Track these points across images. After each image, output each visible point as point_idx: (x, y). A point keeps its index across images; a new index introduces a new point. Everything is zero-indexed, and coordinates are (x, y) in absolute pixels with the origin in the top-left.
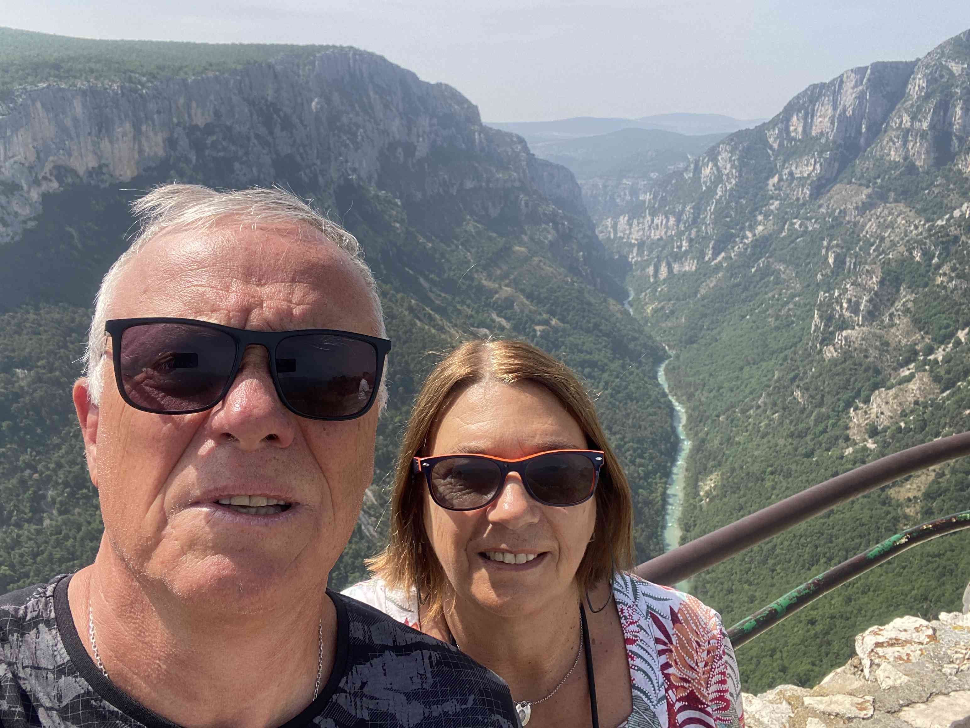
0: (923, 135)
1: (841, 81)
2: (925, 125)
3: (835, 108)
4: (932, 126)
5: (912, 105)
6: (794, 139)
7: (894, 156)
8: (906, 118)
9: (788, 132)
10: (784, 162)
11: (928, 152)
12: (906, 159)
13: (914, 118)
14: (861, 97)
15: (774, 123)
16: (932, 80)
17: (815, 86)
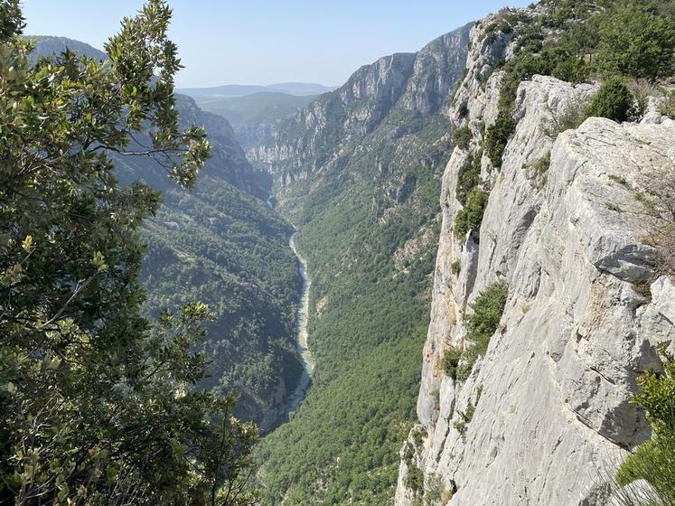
0: (423, 96)
1: (377, 64)
2: (424, 90)
3: (376, 80)
4: (427, 91)
5: (416, 78)
6: (356, 98)
7: (409, 107)
8: (414, 86)
9: (353, 94)
10: (352, 112)
11: (426, 105)
12: (415, 109)
13: (417, 86)
14: (389, 74)
15: (344, 87)
16: (425, 64)
17: (364, 66)
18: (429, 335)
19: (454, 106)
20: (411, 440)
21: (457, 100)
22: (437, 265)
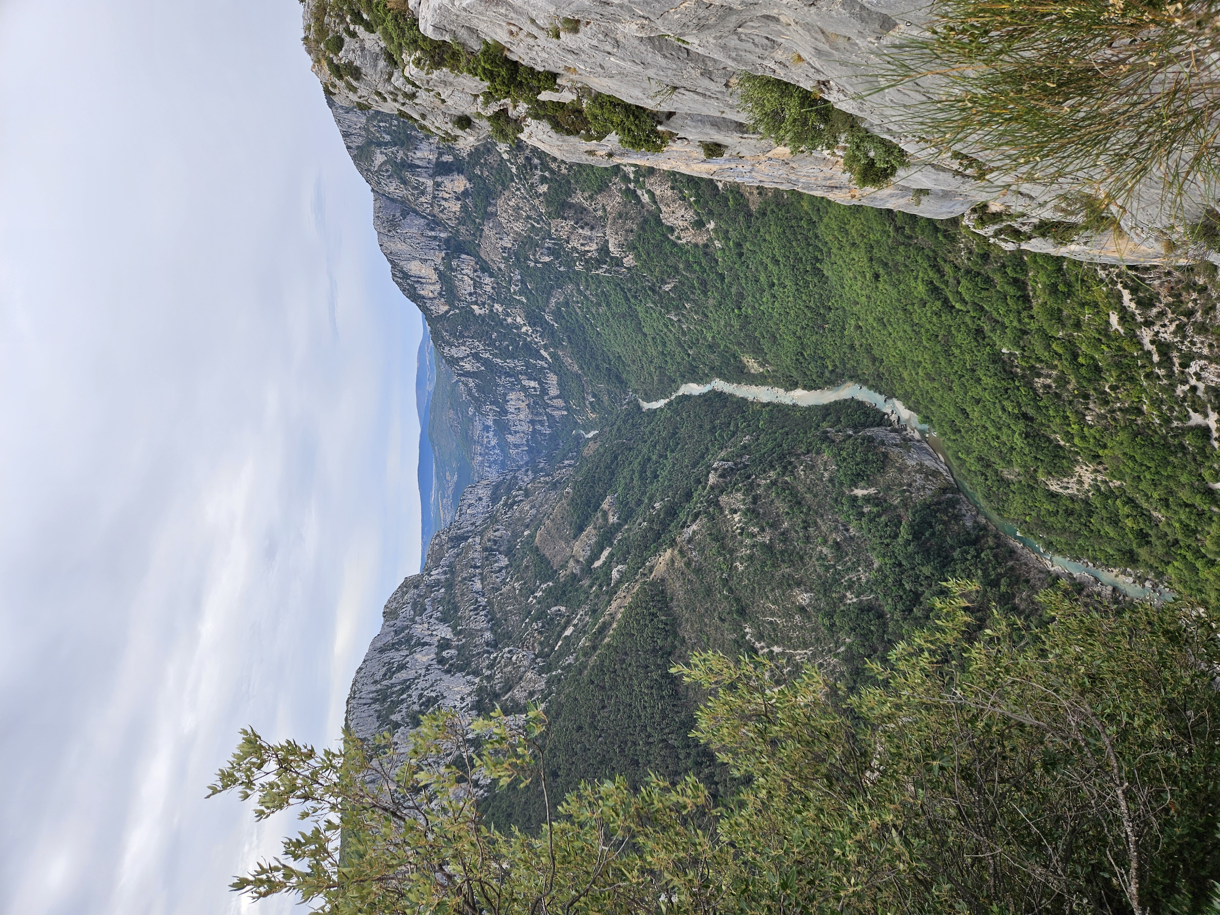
0: (438, 185)
1: (390, 255)
2: (430, 183)
3: (414, 258)
4: (432, 176)
5: (413, 195)
6: (440, 293)
7: (455, 207)
8: (423, 199)
9: (434, 298)
10: (460, 300)
11: (452, 180)
12: (458, 199)
13: (423, 193)
15: (425, 310)
17: (393, 276)
18: (818, 193)
19: (455, 138)
20: (989, 230)
21: (447, 133)
22: (705, 176)
